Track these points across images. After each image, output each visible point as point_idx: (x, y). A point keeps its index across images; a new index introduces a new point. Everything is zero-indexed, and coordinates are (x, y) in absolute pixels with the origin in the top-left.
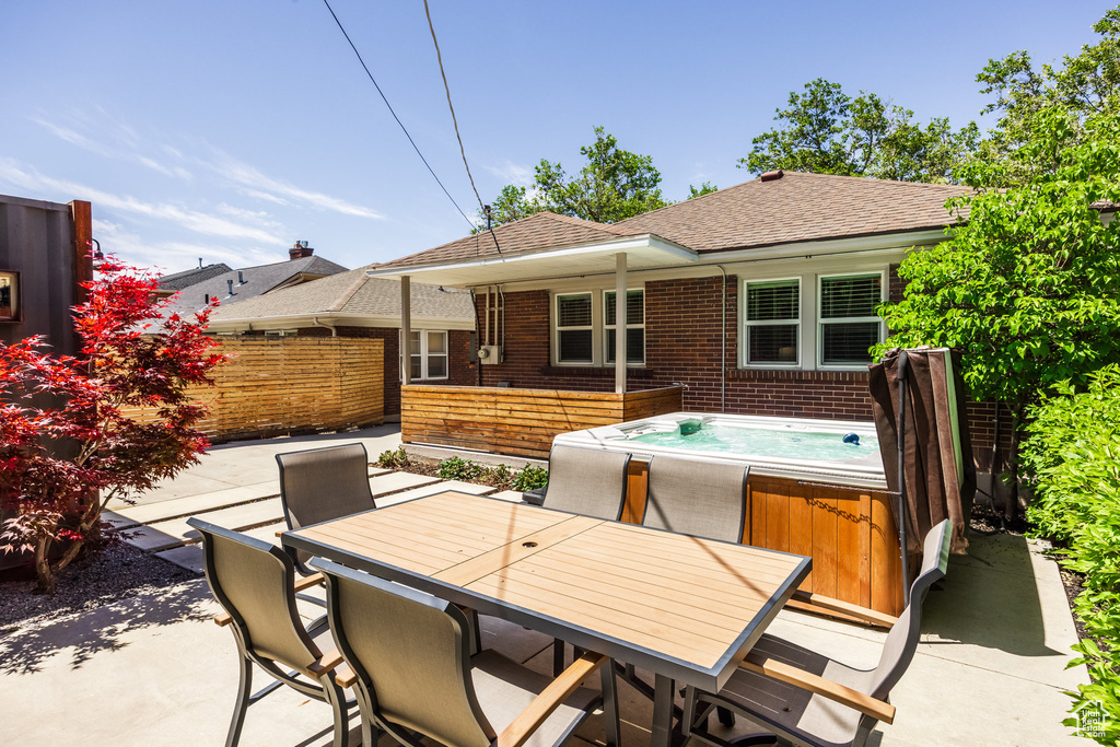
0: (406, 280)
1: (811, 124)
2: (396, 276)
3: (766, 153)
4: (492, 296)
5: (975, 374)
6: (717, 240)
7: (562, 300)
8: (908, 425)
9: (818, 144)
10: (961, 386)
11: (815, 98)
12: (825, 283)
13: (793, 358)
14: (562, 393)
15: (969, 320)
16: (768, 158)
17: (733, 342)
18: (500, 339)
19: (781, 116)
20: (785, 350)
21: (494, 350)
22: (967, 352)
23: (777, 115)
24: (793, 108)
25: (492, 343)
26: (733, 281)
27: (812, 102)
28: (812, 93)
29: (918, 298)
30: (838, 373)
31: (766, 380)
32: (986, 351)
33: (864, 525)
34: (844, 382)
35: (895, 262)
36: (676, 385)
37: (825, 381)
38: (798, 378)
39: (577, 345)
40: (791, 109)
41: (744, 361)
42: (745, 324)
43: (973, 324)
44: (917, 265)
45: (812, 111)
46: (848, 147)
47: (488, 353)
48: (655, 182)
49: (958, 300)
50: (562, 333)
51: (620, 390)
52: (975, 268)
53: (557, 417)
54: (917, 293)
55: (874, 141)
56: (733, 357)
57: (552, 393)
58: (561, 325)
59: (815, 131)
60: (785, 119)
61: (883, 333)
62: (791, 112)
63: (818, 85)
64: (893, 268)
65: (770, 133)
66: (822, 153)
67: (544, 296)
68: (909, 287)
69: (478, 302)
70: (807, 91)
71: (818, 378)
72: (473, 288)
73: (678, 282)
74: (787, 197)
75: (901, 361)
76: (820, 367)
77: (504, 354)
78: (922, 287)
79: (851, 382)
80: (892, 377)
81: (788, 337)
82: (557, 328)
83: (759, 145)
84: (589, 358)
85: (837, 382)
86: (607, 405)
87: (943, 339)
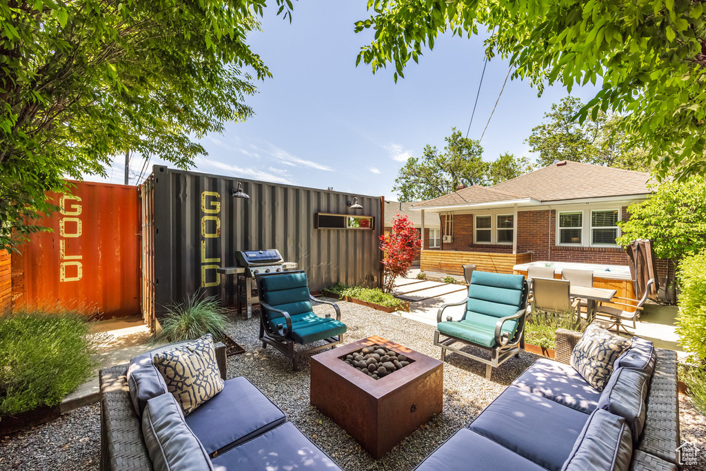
0: (423, 211)
1: (564, 120)
2: (419, 209)
3: (539, 136)
4: (448, 216)
5: (659, 249)
6: (548, 196)
7: (477, 218)
8: (639, 262)
9: (567, 129)
10: (653, 253)
11: (566, 106)
12: (593, 213)
13: (579, 242)
14: (491, 254)
15: (657, 230)
16: (540, 138)
17: (553, 236)
18: (451, 233)
19: (547, 116)
20: (575, 239)
21: (449, 237)
22: (655, 240)
23: (545, 116)
24: (554, 112)
25: (448, 234)
26: (554, 212)
27: (564, 108)
28: (565, 104)
29: (636, 221)
30: (599, 248)
31: (568, 250)
32: (663, 241)
33: (624, 290)
34: (602, 252)
35: (625, 205)
36: (529, 252)
37: (594, 251)
38: (582, 250)
39: (484, 236)
40: (553, 112)
41: (558, 243)
42: (558, 229)
43: (658, 232)
44: (635, 209)
45: (564, 113)
46: (584, 131)
47: (447, 239)
48: (480, 152)
49: (653, 223)
50: (478, 231)
51: (514, 252)
52: (659, 211)
53: (488, 263)
54: (635, 219)
55: (599, 127)
56: (553, 241)
57: (487, 254)
58: (477, 227)
59: (566, 123)
60: (549, 117)
61: (619, 233)
62: (552, 114)
63: (568, 99)
64: (624, 209)
65: (541, 125)
66: (570, 134)
67: (471, 216)
68: (632, 217)
69: (442, 218)
70: (562, 103)
71: (591, 250)
72: (440, 213)
73: (530, 212)
74: (572, 176)
75: (636, 244)
76: (591, 246)
77: (453, 239)
78: (637, 217)
79: (605, 252)
80: (633, 249)
81: (577, 234)
82: (475, 229)
83: (535, 132)
84: (490, 241)
85: (599, 251)
86: (509, 258)
87: (646, 236)
